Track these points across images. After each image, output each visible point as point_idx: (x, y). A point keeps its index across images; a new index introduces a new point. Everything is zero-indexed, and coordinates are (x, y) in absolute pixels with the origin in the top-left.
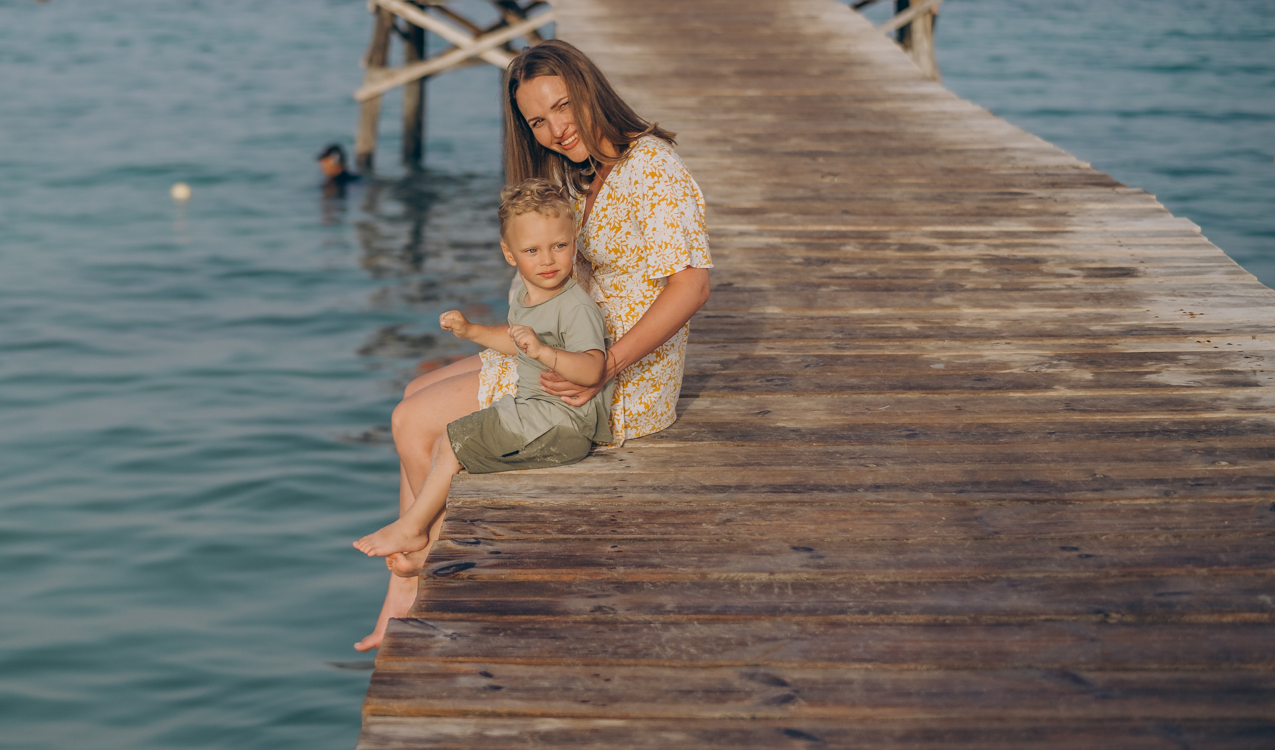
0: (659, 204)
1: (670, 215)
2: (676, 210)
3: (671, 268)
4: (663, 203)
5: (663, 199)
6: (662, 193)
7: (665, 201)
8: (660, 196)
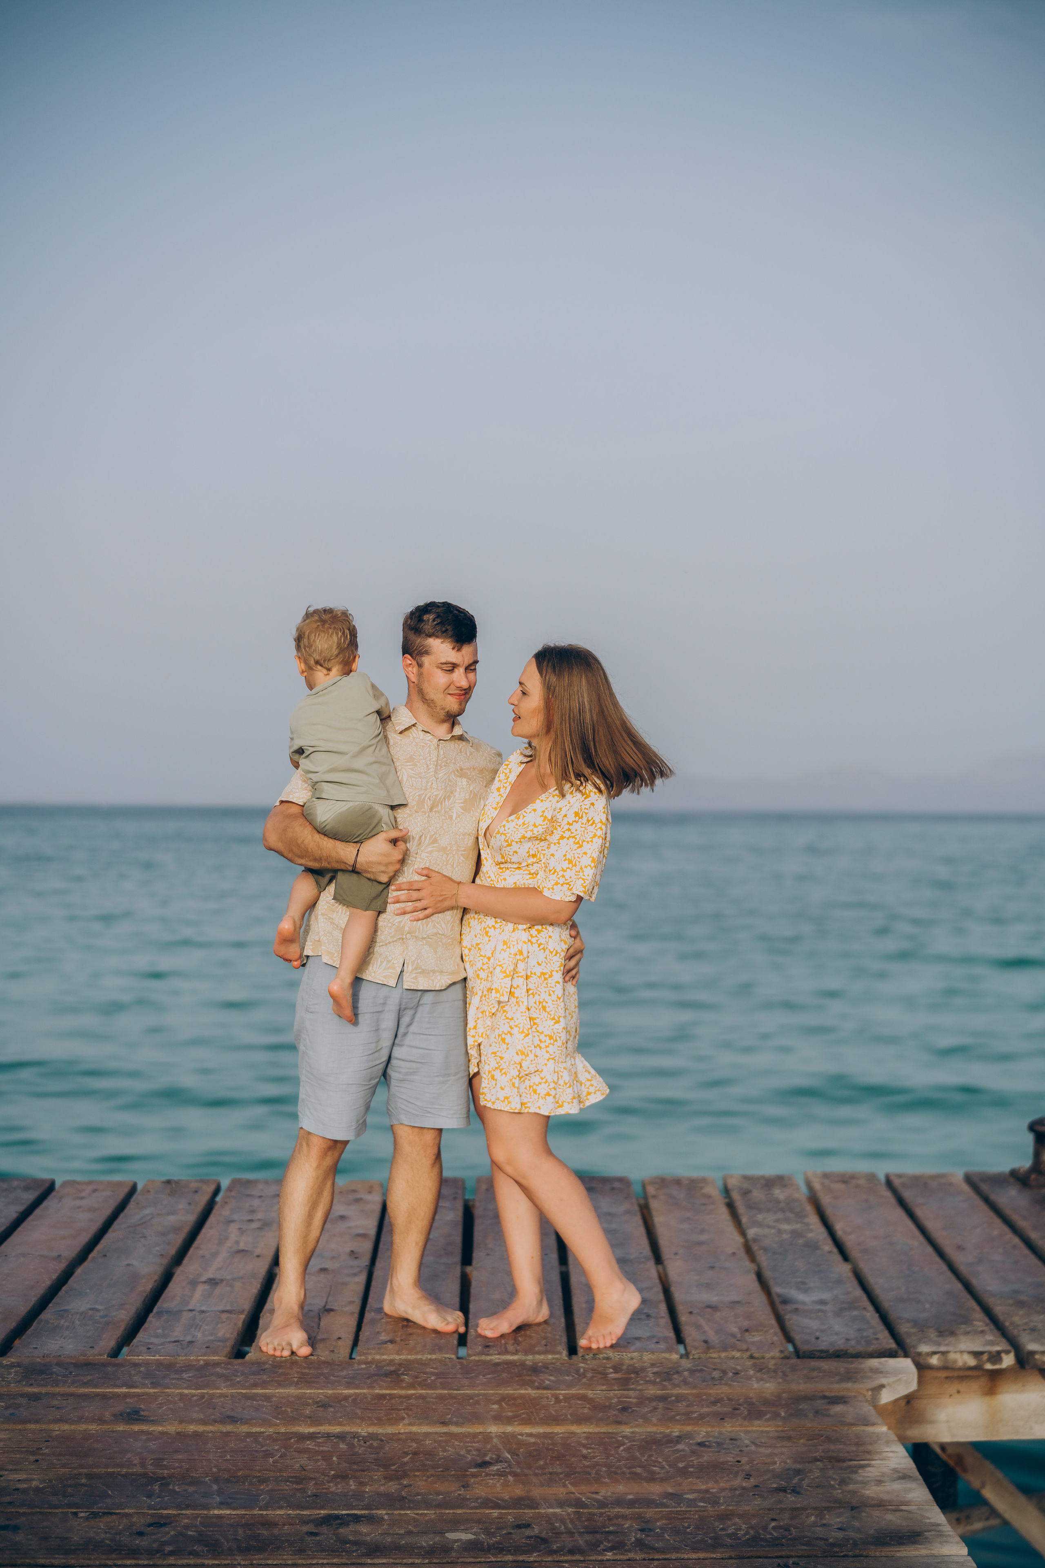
0: (568, 839)
1: (573, 852)
2: (579, 851)
3: (543, 888)
4: (572, 840)
5: (573, 837)
6: (575, 832)
7: (574, 839)
8: (572, 833)
